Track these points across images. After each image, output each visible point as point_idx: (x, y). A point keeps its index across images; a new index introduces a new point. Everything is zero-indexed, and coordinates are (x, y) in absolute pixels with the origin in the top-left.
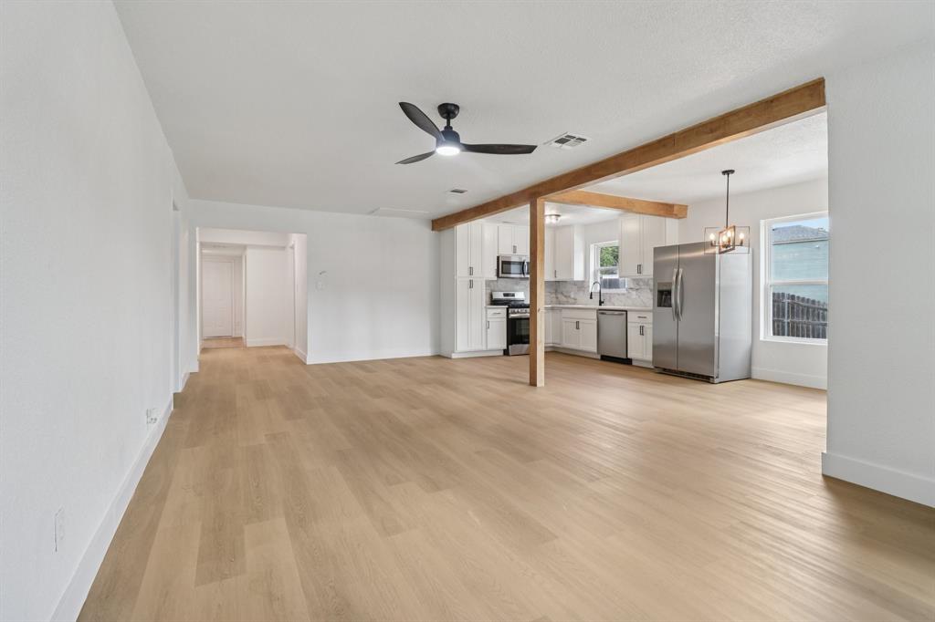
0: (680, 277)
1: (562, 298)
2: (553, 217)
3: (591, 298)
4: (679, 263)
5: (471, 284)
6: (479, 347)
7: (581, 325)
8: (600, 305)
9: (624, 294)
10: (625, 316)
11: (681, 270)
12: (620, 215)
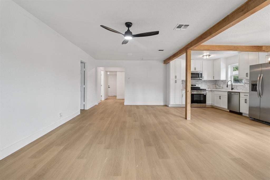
0: (261, 78)
1: (217, 87)
2: (208, 56)
3: (227, 87)
4: (261, 72)
5: (176, 82)
6: (179, 103)
7: (221, 98)
8: (232, 90)
9: (242, 86)
10: (239, 95)
11: (262, 75)
12: (239, 53)
